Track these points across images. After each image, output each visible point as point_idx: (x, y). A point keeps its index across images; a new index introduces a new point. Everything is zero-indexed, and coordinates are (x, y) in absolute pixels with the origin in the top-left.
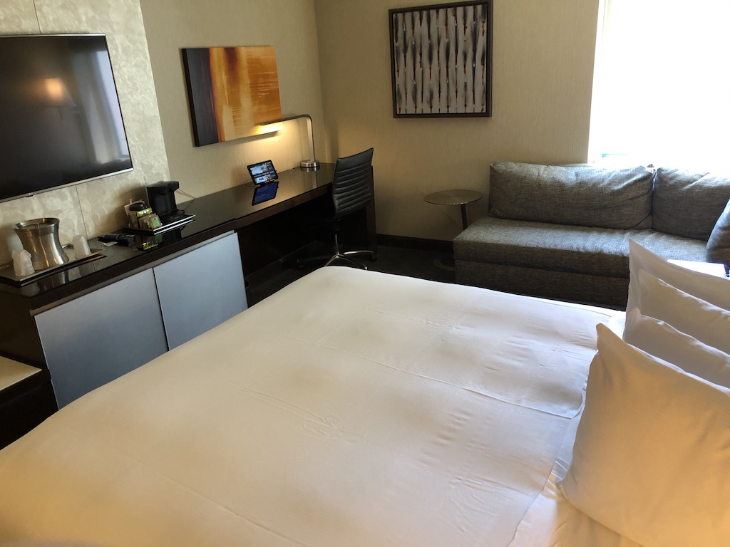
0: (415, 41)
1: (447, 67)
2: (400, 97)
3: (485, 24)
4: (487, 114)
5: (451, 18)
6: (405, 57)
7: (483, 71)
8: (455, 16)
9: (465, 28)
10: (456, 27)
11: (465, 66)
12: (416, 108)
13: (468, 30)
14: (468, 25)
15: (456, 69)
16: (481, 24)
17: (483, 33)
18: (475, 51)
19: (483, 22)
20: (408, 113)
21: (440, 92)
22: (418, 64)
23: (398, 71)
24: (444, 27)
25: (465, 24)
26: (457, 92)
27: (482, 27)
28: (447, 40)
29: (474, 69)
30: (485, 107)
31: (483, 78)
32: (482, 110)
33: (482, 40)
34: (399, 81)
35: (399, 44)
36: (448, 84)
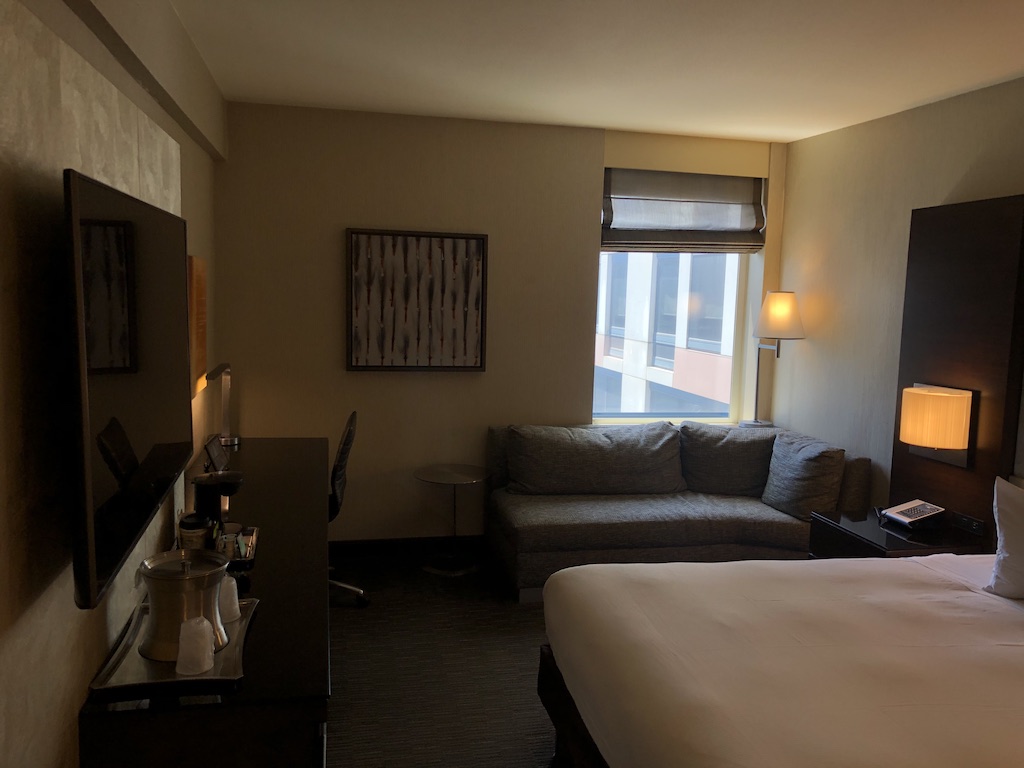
0: (385, 273)
1: (430, 309)
2: (359, 343)
3: (481, 262)
4: (482, 367)
5: (436, 250)
6: (369, 291)
7: (478, 317)
8: (442, 248)
9: (455, 264)
10: (443, 262)
11: (454, 309)
12: (383, 358)
13: (459, 267)
14: (459, 261)
15: (442, 312)
16: (475, 261)
17: (478, 272)
18: (467, 292)
19: (479, 260)
20: (370, 364)
21: (418, 339)
22: (388, 302)
23: (357, 309)
24: (427, 260)
25: (455, 259)
26: (442, 340)
27: (476, 266)
28: (430, 276)
29: (466, 314)
30: (479, 359)
31: (477, 325)
32: (476, 363)
33: (476, 281)
34: (358, 321)
35: (361, 272)
36: (431, 331)
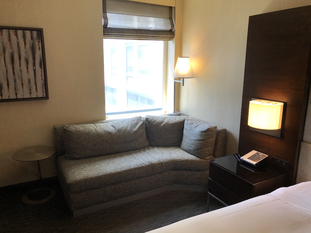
1: (13, 69)
3: (40, 43)
4: (47, 97)
5: (13, 37)
7: (42, 72)
8: (16, 35)
9: (25, 44)
10: (18, 43)
11: (27, 68)
13: (28, 46)
14: (27, 42)
15: (21, 70)
16: (37, 43)
17: (39, 48)
18: (34, 59)
19: (39, 42)
21: (8, 85)
24: (8, 42)
25: (25, 41)
26: (22, 85)
27: (38, 45)
28: (11, 51)
29: (35, 71)
30: (45, 94)
31: (42, 76)
32: (43, 95)
33: (38, 53)
36: (15, 80)
